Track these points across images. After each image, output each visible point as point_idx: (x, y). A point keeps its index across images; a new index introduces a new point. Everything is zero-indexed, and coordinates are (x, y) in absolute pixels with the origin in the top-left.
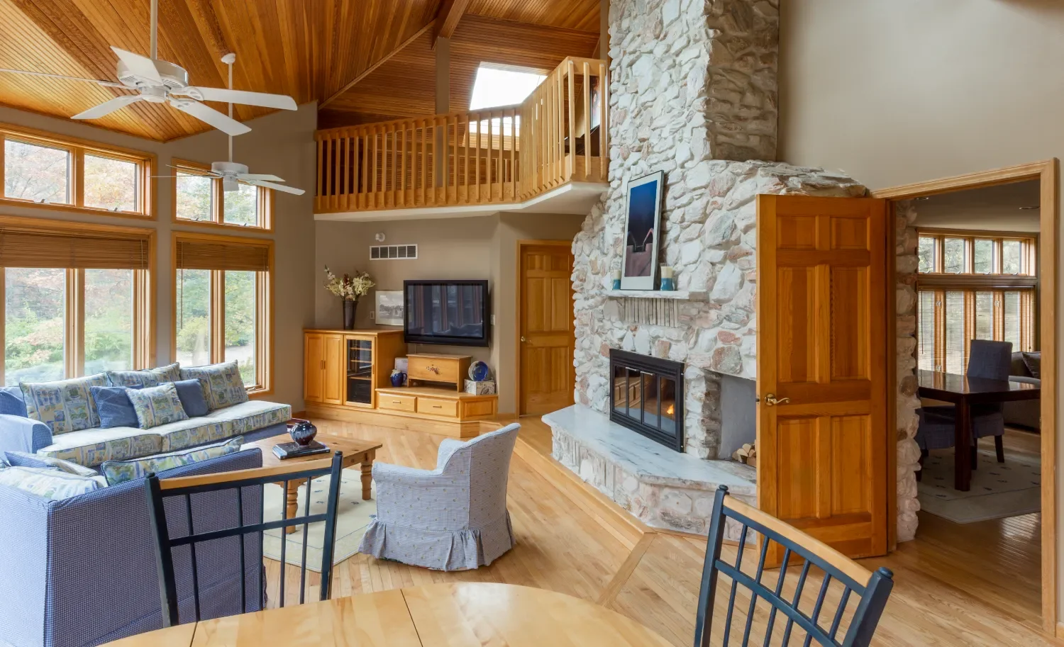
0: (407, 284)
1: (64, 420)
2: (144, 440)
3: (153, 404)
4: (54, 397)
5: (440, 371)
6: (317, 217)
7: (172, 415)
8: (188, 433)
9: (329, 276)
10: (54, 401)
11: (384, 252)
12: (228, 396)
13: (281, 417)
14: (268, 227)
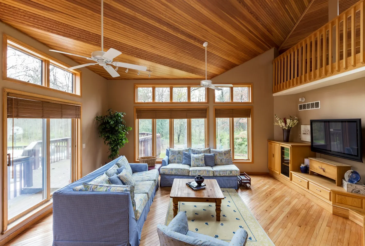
0: (312, 122)
1: (175, 160)
2: (184, 170)
3: (195, 160)
4: (174, 153)
5: (326, 170)
6: (274, 95)
7: (200, 164)
8: (198, 171)
9: (277, 119)
10: (174, 154)
11: (304, 107)
12: (224, 161)
13: (234, 174)
14: (251, 102)
